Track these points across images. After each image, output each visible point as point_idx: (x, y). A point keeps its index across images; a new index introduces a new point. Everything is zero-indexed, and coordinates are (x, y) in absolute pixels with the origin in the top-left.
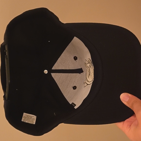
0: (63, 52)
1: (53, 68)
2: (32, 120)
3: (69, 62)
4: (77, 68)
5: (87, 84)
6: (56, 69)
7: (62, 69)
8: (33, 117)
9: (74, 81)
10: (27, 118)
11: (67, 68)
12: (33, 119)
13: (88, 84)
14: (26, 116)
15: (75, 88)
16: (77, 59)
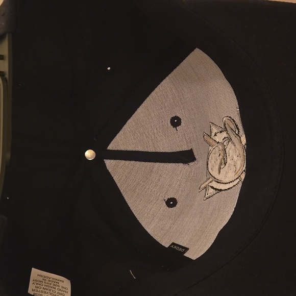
0: (143, 104)
1: (111, 147)
2: (61, 292)
3: (155, 131)
4: (178, 150)
5: (216, 189)
6: (119, 149)
7: (137, 149)
8: (61, 284)
9: (170, 186)
10: (43, 283)
11: (151, 149)
12: (63, 287)
13: (221, 190)
14: (41, 279)
15: (171, 203)
16: (180, 124)
